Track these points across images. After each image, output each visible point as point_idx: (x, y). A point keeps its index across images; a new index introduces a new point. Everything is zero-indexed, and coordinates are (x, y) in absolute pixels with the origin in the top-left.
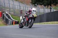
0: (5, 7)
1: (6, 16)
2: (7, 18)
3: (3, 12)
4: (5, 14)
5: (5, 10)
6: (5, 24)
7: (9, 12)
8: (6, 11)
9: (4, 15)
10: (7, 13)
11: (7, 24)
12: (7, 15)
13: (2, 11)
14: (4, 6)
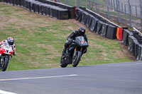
0: (130, 16)
1: (133, 38)
2: (136, 42)
3: (127, 28)
4: (131, 34)
5: (130, 22)
6: (131, 59)
7: (140, 28)
8: (133, 25)
9: (128, 34)
10: (135, 29)
11: (136, 58)
12: (136, 34)
13: (125, 26)
14: (128, 12)
